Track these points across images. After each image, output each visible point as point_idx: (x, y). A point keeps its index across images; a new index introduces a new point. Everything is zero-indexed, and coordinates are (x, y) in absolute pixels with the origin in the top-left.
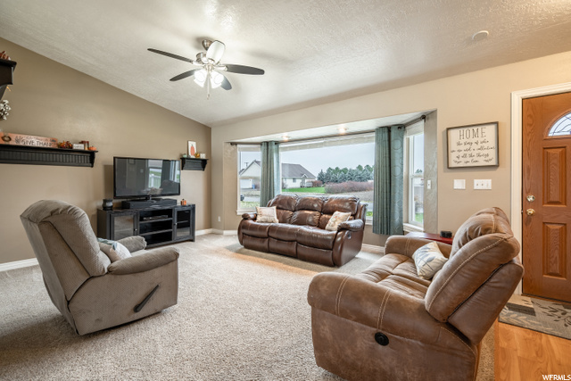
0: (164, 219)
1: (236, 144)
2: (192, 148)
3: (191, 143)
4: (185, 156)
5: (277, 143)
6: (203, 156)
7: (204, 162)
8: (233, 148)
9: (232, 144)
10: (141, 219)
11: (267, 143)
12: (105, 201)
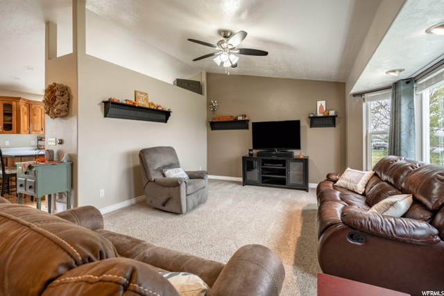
0: (280, 167)
1: (360, 94)
2: (321, 106)
3: (319, 103)
4: (312, 115)
5: (410, 81)
6: (332, 113)
7: (334, 118)
8: (358, 99)
9: (354, 95)
10: (263, 165)
11: (396, 85)
12: (250, 150)
